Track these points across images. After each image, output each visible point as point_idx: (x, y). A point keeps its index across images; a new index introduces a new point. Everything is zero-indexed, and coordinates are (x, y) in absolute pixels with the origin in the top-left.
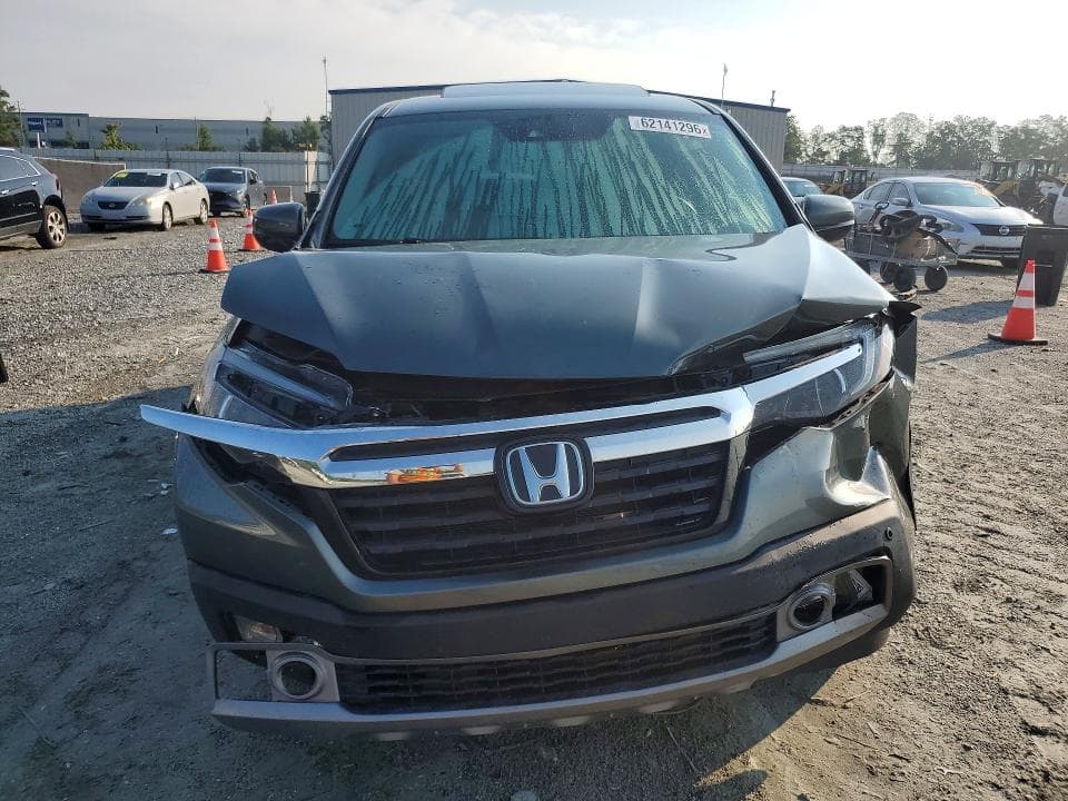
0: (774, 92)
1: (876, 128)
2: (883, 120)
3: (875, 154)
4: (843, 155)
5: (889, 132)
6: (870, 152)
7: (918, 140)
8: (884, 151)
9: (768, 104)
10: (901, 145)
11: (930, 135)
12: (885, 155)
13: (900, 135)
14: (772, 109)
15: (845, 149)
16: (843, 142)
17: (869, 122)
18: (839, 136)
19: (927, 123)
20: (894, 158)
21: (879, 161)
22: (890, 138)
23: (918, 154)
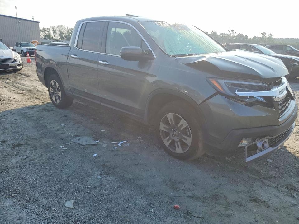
0: (33, 16)
1: (53, 29)
2: (55, 26)
3: (54, 36)
4: (45, 36)
5: (57, 30)
6: (53, 35)
7: (65, 32)
8: (57, 35)
9: (32, 20)
10: (61, 34)
11: (68, 31)
12: (57, 37)
13: (60, 31)
14: (33, 21)
15: (46, 35)
16: (44, 32)
17: (51, 27)
18: (43, 31)
19: (66, 28)
20: (60, 37)
21: (56, 38)
22: (58, 32)
23: (66, 37)
